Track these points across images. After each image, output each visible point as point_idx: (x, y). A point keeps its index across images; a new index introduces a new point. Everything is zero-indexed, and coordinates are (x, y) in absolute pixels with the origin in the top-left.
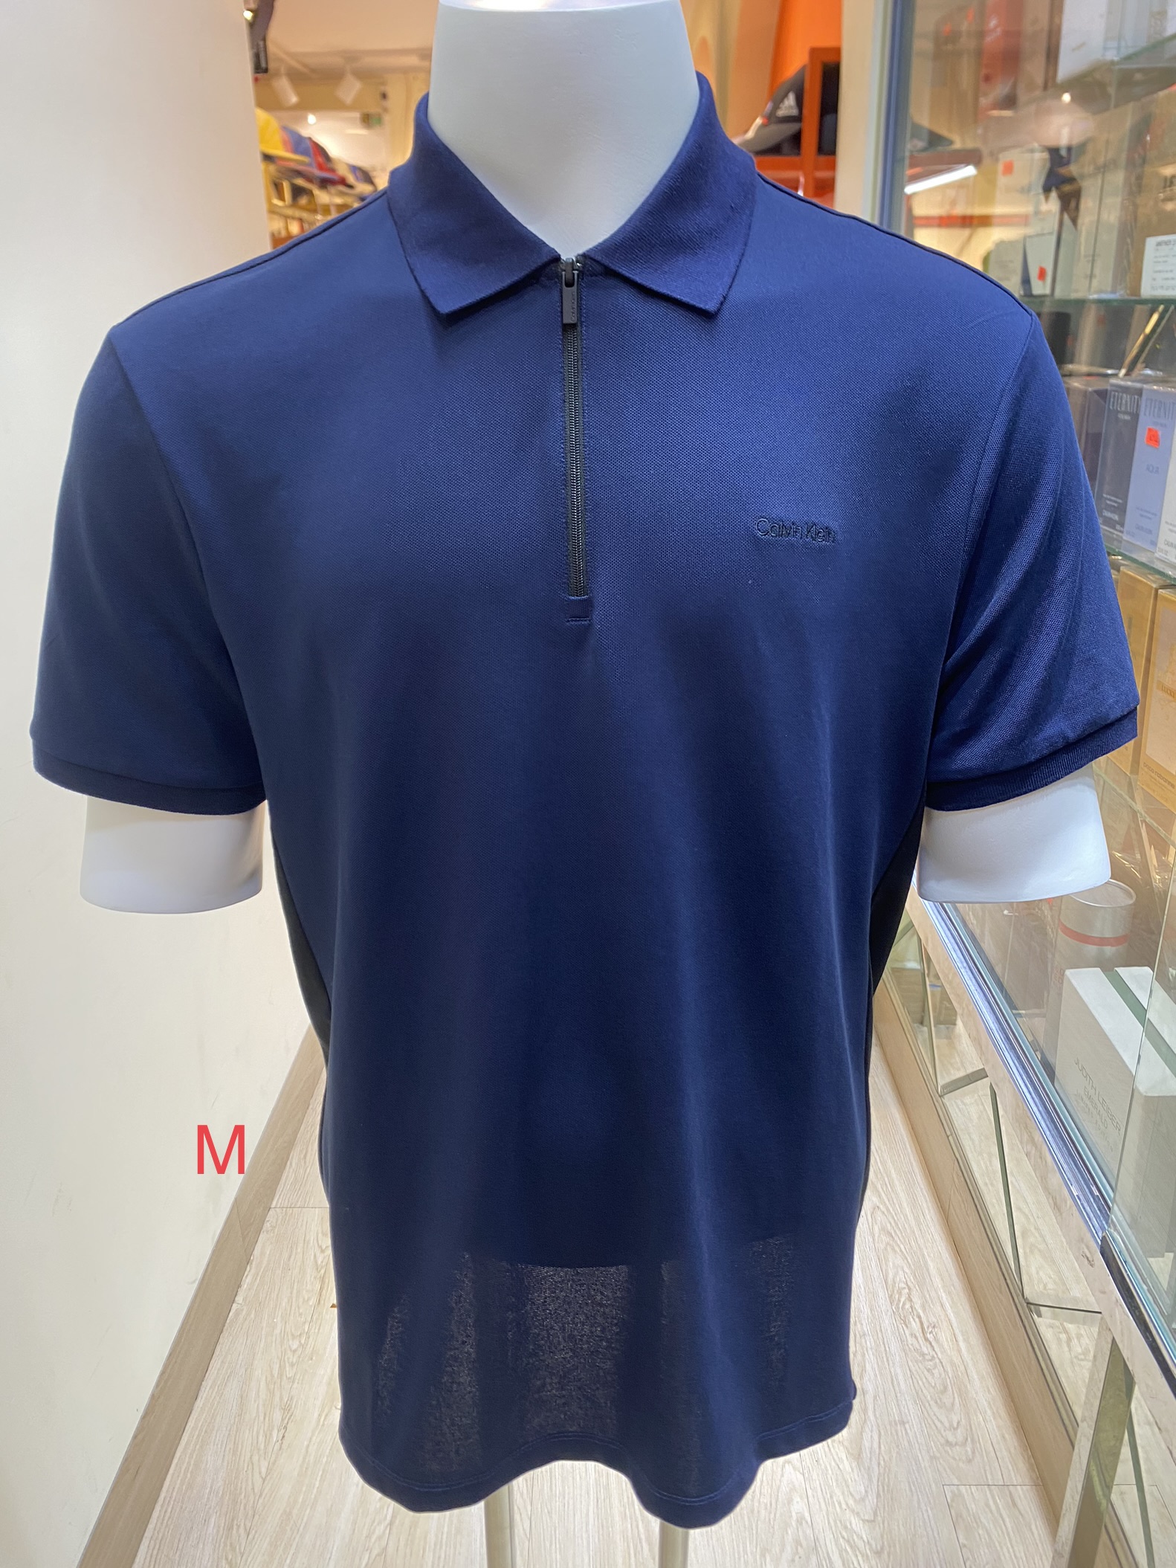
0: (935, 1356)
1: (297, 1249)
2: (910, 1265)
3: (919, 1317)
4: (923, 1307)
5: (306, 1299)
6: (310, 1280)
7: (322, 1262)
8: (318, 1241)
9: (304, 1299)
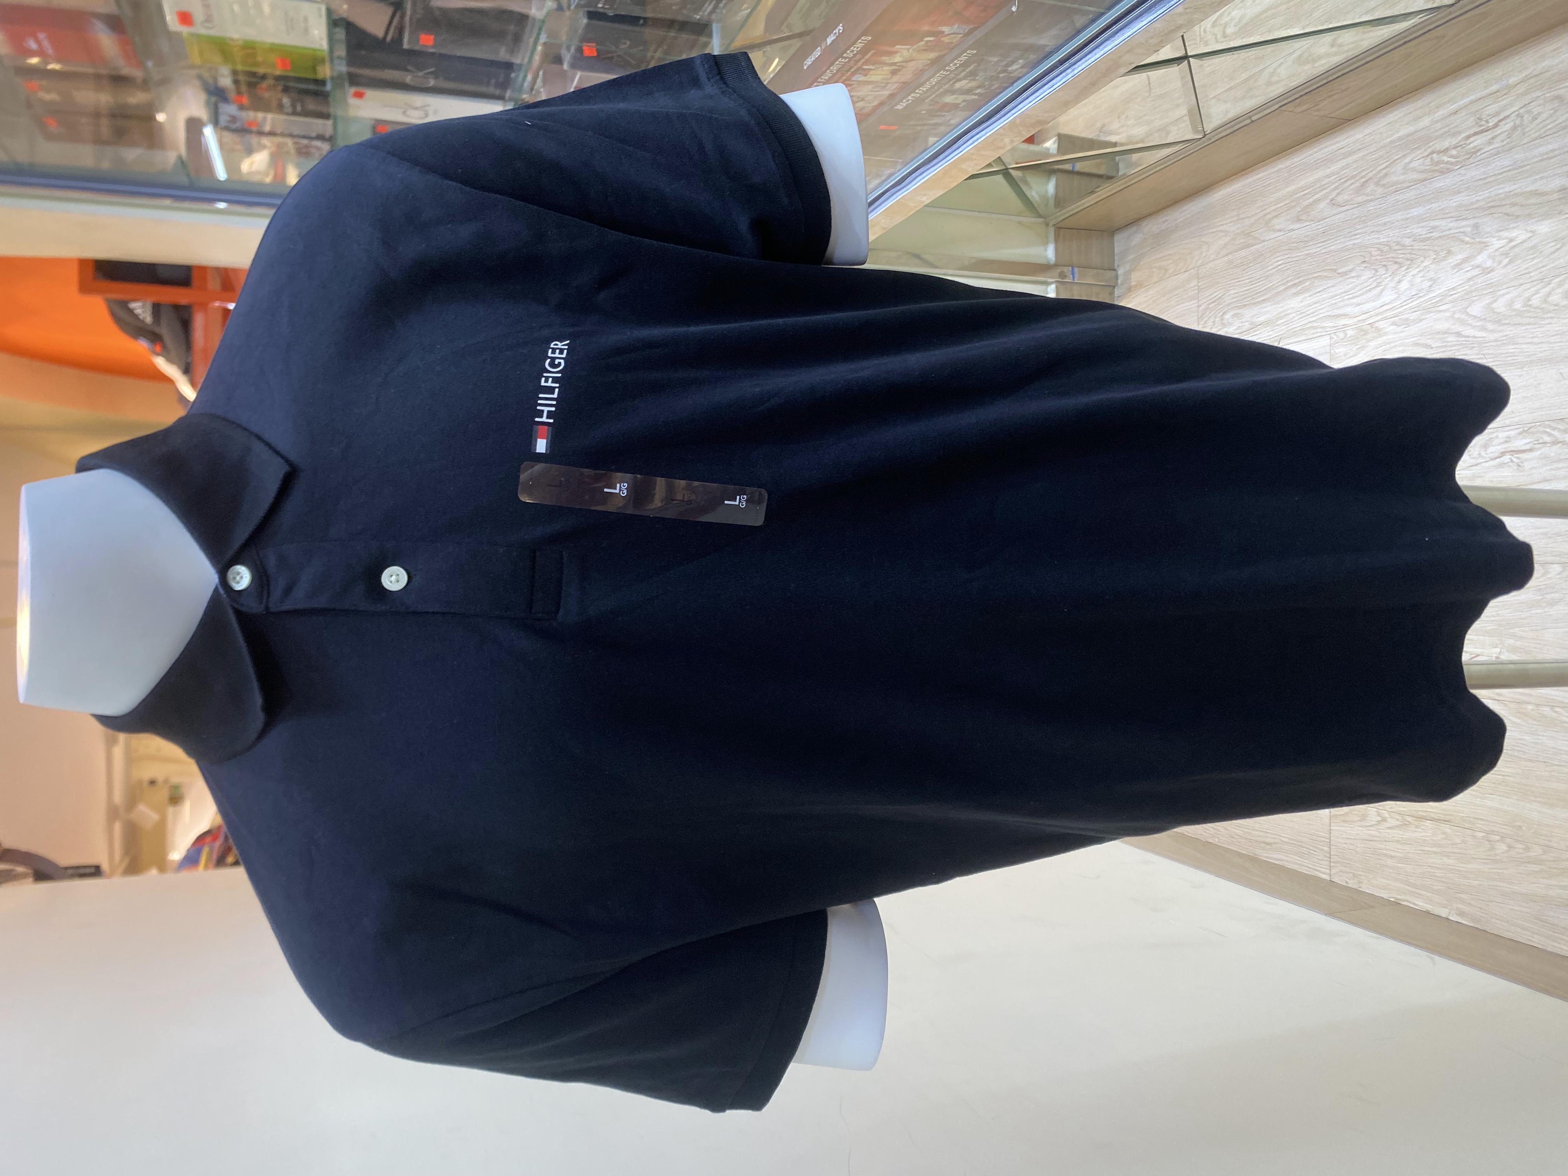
0: (1517, 113)
1: (1381, 849)
2: (1404, 156)
3: (1469, 137)
4: (1454, 135)
5: (1443, 836)
6: (1420, 832)
7: (1397, 820)
8: (1371, 826)
9: (1443, 839)
